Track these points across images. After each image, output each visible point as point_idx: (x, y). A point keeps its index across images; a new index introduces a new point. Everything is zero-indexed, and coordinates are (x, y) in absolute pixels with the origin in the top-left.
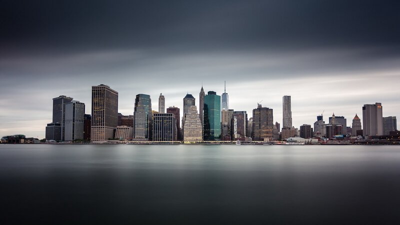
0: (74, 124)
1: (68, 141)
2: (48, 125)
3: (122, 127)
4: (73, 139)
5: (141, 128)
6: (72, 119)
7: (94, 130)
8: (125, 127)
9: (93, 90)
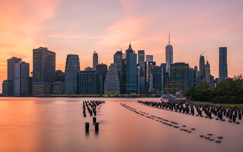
0: (21, 81)
1: (17, 95)
2: (4, 81)
3: (57, 83)
4: (21, 93)
5: (70, 84)
6: (19, 76)
7: (35, 85)
8: (60, 82)
9: (33, 53)
